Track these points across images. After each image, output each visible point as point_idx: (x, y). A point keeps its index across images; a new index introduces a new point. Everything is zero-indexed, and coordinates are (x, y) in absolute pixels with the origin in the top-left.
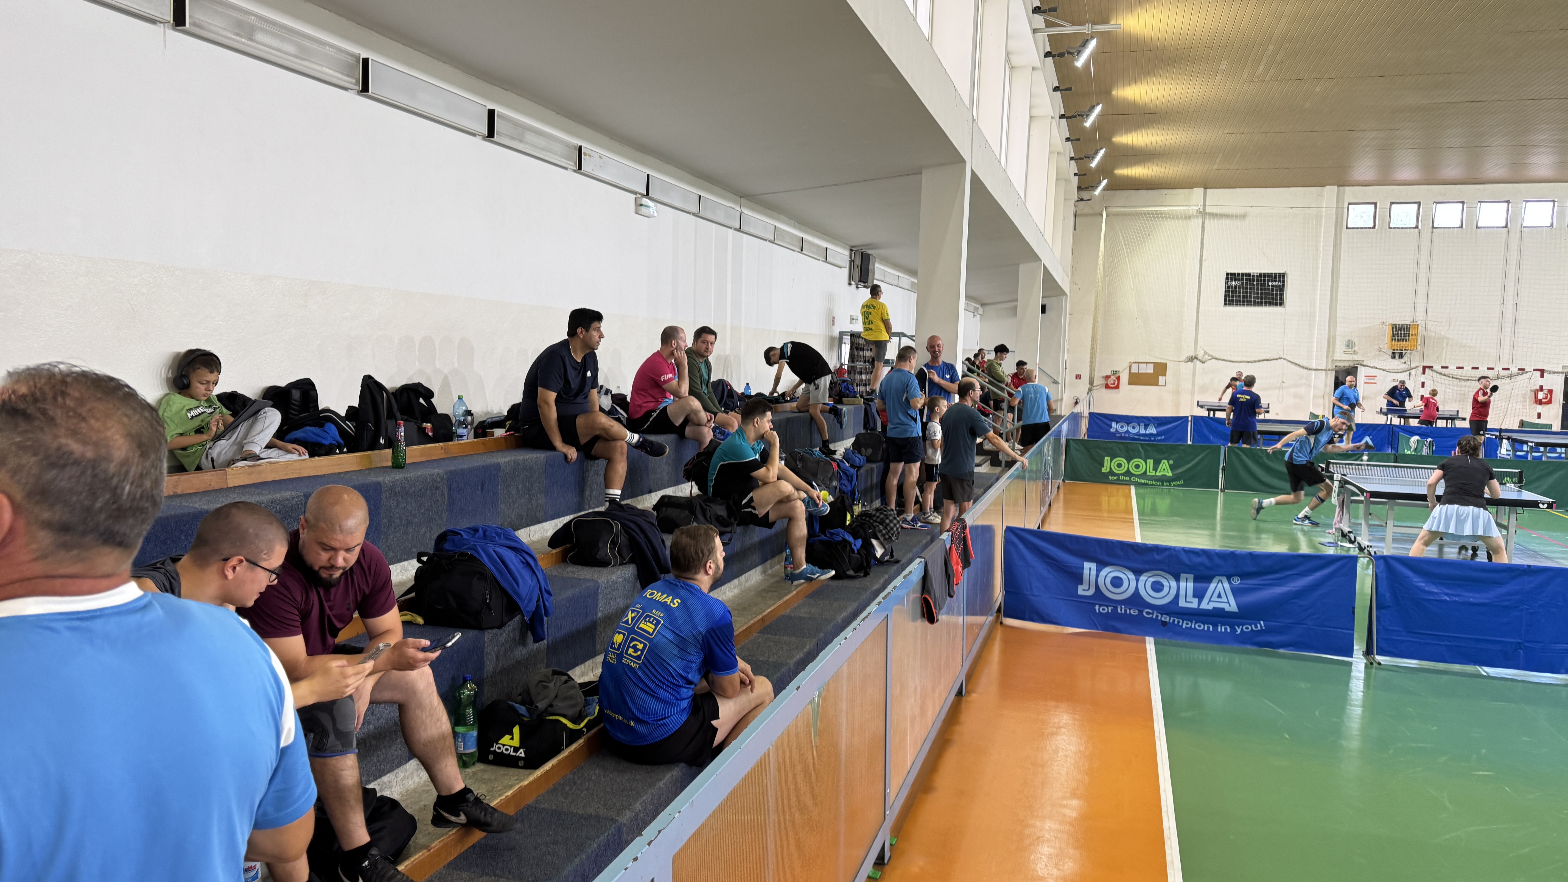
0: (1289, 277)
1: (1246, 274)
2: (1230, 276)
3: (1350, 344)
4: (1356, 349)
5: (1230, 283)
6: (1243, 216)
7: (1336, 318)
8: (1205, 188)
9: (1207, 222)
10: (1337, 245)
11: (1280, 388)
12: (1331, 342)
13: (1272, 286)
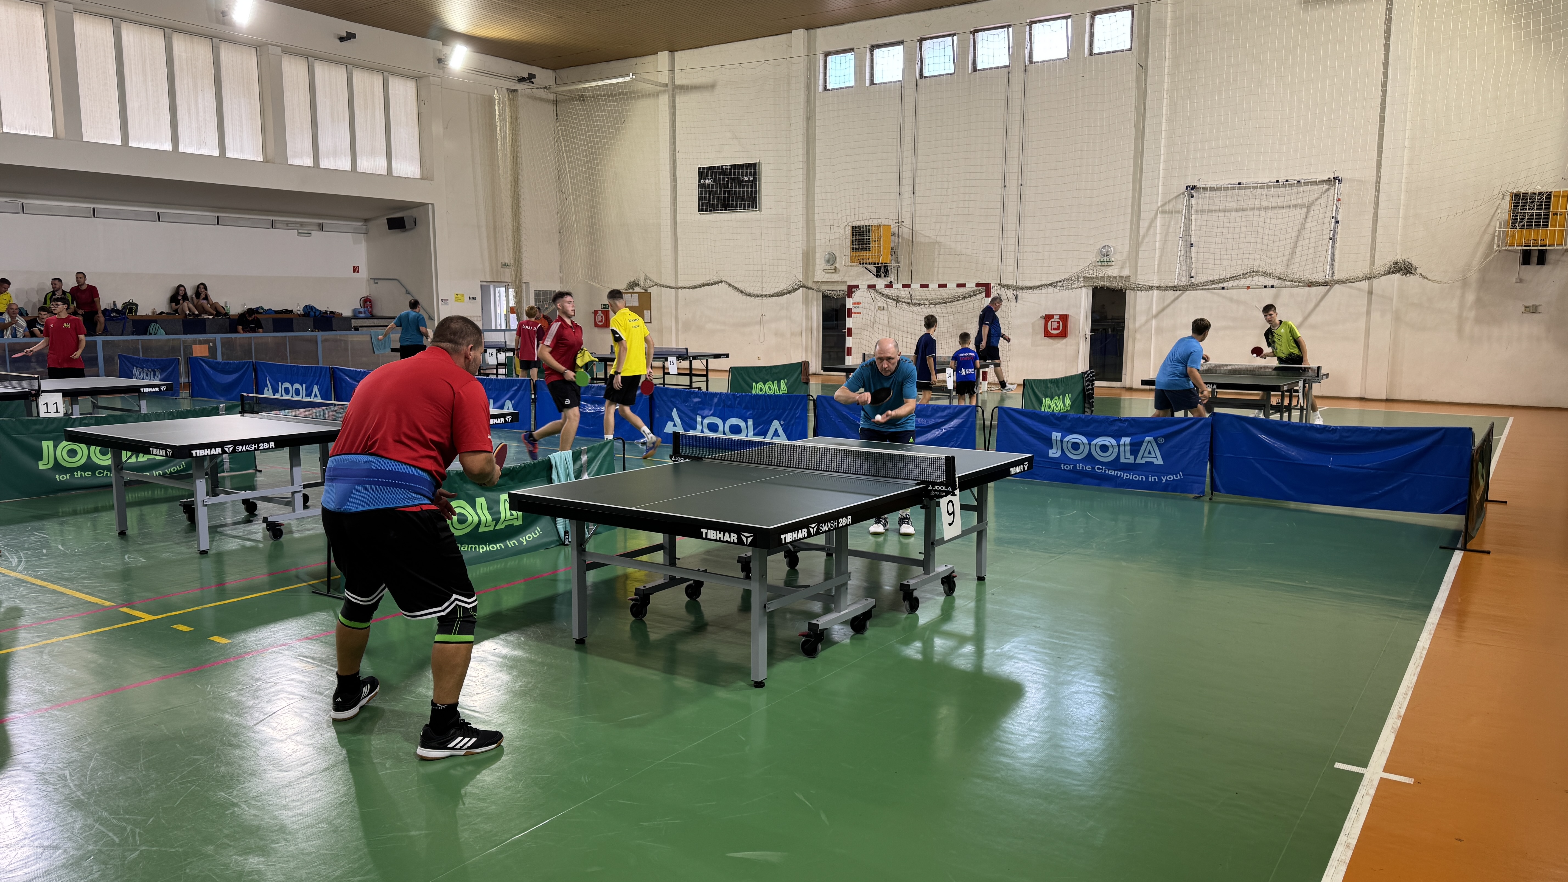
0: (764, 168)
1: (719, 167)
2: (703, 172)
3: (831, 260)
4: (837, 265)
5: (703, 182)
6: (711, 87)
7: (814, 221)
8: (672, 51)
9: (677, 99)
10: (810, 117)
11: (761, 323)
12: (808, 257)
13: (743, 181)
